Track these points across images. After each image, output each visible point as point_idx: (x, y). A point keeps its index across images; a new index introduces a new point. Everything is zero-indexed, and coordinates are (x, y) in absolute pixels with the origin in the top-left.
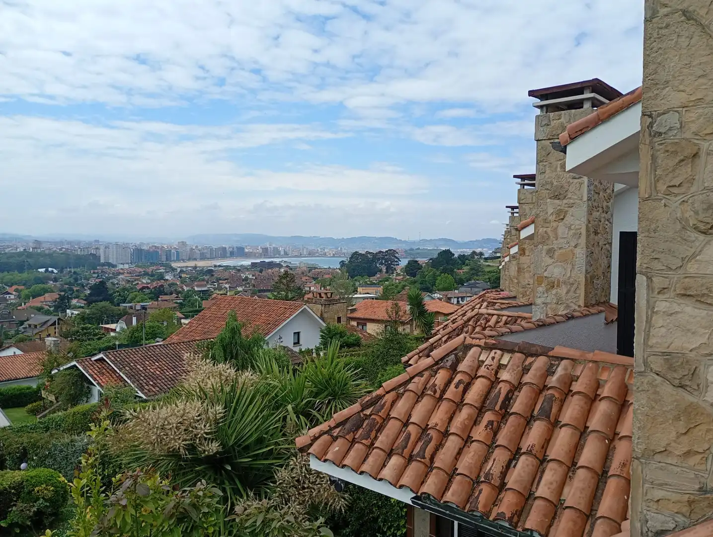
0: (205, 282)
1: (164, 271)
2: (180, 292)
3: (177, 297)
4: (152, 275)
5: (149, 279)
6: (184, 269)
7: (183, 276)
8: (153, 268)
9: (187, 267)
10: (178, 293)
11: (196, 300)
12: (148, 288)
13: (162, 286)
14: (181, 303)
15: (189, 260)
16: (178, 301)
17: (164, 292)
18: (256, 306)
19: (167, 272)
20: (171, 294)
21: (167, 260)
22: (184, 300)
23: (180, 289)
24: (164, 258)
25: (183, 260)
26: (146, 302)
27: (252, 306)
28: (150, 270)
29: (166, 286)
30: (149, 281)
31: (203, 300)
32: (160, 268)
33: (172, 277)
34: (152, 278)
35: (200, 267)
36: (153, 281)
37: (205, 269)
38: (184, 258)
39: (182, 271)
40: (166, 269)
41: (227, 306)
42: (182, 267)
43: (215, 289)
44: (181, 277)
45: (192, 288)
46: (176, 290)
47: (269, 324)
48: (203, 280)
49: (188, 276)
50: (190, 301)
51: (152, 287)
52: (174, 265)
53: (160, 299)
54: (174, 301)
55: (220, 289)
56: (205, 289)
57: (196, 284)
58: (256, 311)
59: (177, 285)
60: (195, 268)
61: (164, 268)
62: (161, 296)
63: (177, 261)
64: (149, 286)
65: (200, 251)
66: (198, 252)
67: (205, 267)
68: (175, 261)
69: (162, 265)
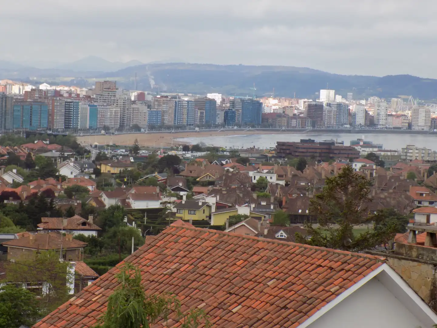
0: (158, 190)
1: (57, 154)
2: (92, 211)
3: (84, 224)
4: (29, 164)
5: (18, 173)
6: (108, 153)
7: (105, 169)
8: (30, 145)
9: (115, 147)
10: (86, 212)
11: (131, 233)
12: (16, 196)
13: (49, 193)
14: (92, 240)
15: (121, 128)
16: (86, 234)
17: (51, 208)
18: (255, 258)
19: (65, 158)
20: (70, 214)
21: (67, 126)
22: (100, 233)
23: (94, 204)
24: (59, 124)
25: (106, 129)
26: (8, 233)
27: (245, 256)
28: (23, 151)
29: (59, 189)
30: (20, 180)
31: (149, 233)
32: (49, 147)
33: (77, 172)
34: (27, 171)
35: (147, 149)
36: (28, 179)
37: (160, 154)
38: (107, 123)
39: (101, 158)
40: (62, 151)
41: (181, 254)
42: (101, 147)
43: (180, 206)
44: (97, 172)
45: (124, 201)
46: (83, 205)
47: (285, 307)
48: (153, 183)
49: (116, 171)
50: (115, 235)
51: (25, 195)
52: (83, 141)
53: (41, 227)
54: (76, 233)
56: (155, 205)
57: (133, 191)
58: (255, 271)
59: (87, 191)
60: (135, 149)
61: (59, 147)
62: (43, 219)
63: (93, 130)
64: (18, 190)
65: (149, 107)
66: (145, 109)
67: (160, 149)
68: (86, 131)
69: (54, 139)
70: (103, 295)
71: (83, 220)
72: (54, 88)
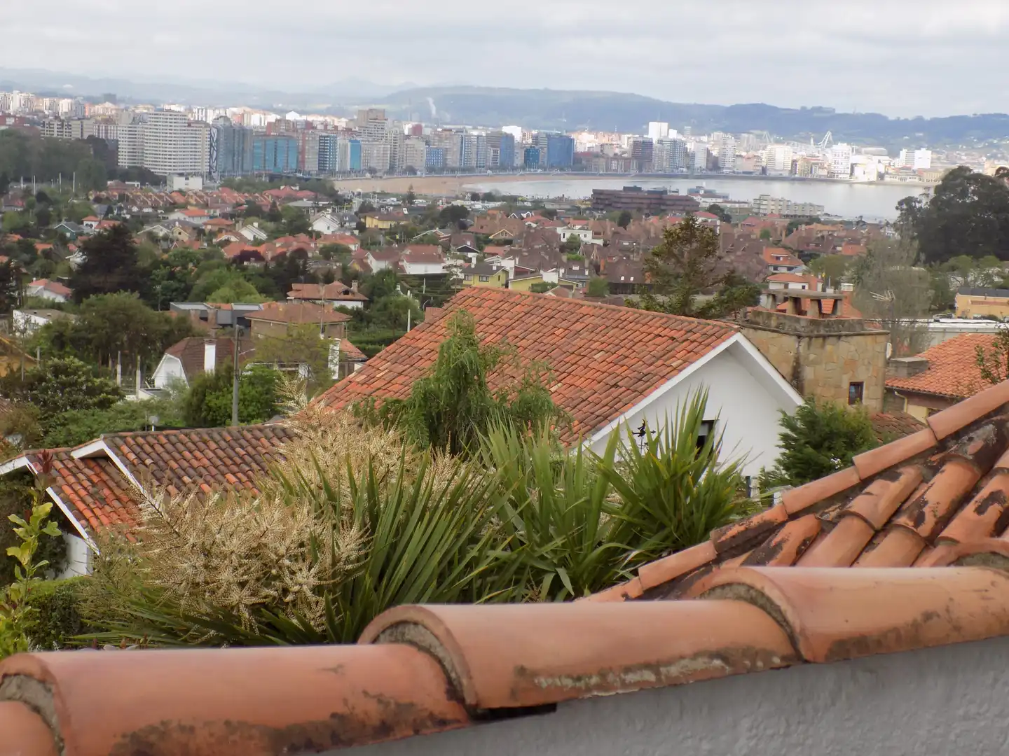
0: (440, 250)
1: (310, 203)
2: (356, 276)
3: (346, 292)
4: (274, 216)
5: (261, 228)
6: (375, 202)
7: (371, 222)
8: (275, 192)
9: (383, 195)
10: (348, 278)
11: (406, 305)
12: (258, 257)
13: (301, 253)
14: (356, 314)
15: (391, 170)
16: (350, 305)
17: (304, 272)
18: (578, 326)
19: (320, 209)
20: (328, 279)
21: (322, 168)
22: (367, 304)
23: (357, 267)
24: (312, 165)
25: (372, 171)
26: (247, 303)
27: (565, 324)
28: (265, 200)
29: (313, 248)
30: (263, 236)
31: (429, 305)
32: (300, 194)
33: (335, 226)
34: (271, 225)
35: (425, 197)
36: (273, 235)
37: (442, 205)
38: (373, 164)
39: (366, 209)
40: (316, 199)
41: (487, 321)
42: (366, 195)
43: (468, 272)
44: (361, 227)
45: (396, 264)
46: (344, 269)
47: (616, 385)
48: (434, 241)
49: (386, 225)
50: (385, 307)
51: (269, 255)
52: (343, 187)
53: (291, 295)
54: (337, 304)
55: (484, 271)
56: (435, 269)
57: (408, 252)
58: (577, 342)
59: (349, 251)
60: (410, 198)
61: (311, 194)
62: (295, 286)
63: (354, 173)
64: (261, 249)
65: (427, 143)
66: (422, 146)
67: (440, 198)
68: (346, 174)
69: (305, 184)
70: (390, 371)
71: (345, 287)
72: (304, 118)
